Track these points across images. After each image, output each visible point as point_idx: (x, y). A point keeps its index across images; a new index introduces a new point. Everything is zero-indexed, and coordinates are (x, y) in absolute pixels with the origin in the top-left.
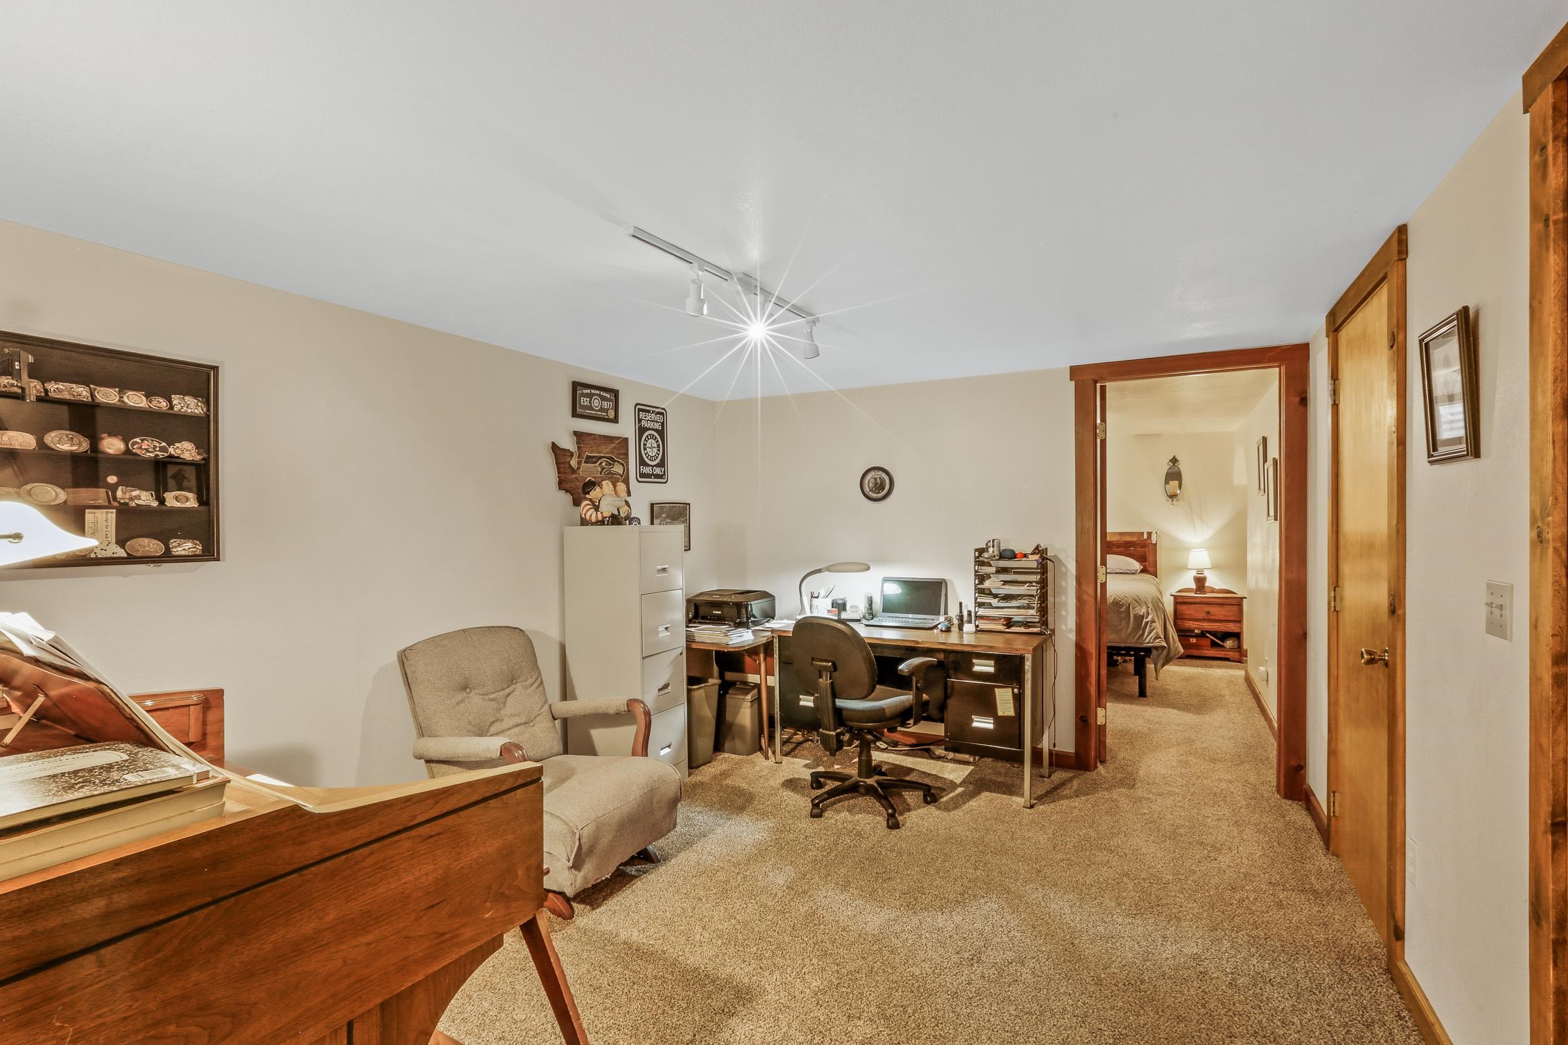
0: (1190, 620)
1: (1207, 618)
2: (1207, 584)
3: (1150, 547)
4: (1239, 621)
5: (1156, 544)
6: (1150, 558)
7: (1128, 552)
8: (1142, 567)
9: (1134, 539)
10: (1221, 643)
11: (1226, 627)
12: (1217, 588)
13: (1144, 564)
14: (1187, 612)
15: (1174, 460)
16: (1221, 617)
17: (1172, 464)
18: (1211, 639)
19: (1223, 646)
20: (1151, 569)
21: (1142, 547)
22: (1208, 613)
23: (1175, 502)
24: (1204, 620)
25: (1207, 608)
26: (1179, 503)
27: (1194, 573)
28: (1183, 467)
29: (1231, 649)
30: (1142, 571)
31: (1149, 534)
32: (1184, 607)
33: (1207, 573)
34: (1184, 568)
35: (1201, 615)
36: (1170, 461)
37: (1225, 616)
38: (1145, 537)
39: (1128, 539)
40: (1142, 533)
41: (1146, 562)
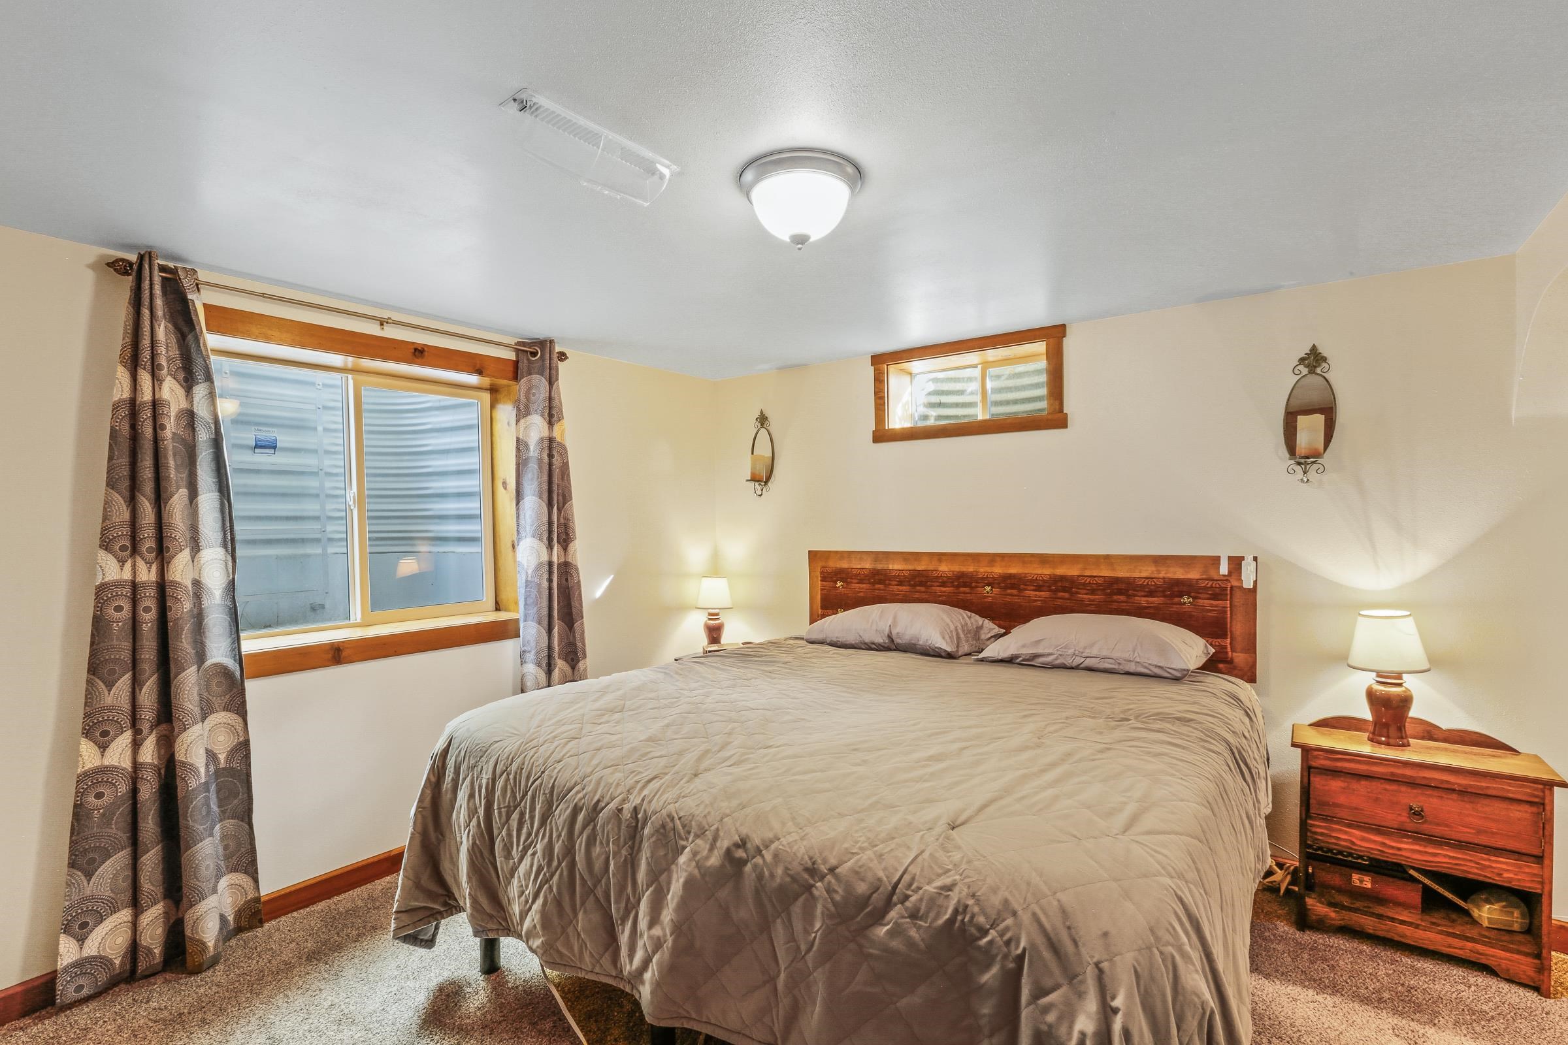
0: (1352, 825)
1: (1410, 826)
2: (1414, 712)
3: (1238, 599)
4: (1541, 857)
5: (1254, 591)
6: (1238, 627)
7: (1175, 608)
8: (1212, 650)
9: (1194, 575)
10: (1462, 903)
11: (1484, 867)
12: (1444, 725)
13: (1217, 641)
14: (1342, 799)
15: (1314, 359)
16: (1467, 835)
17: (1305, 371)
18: (1425, 887)
19: (1467, 913)
20: (1239, 658)
21: (1215, 597)
22: (1418, 814)
23: (1312, 474)
24: (1402, 832)
25: (1416, 799)
26: (1325, 477)
27: (1368, 680)
28: (1339, 374)
29: (1502, 932)
30: (1212, 665)
31: (1236, 563)
32: (1336, 784)
33: (1411, 683)
34: (1341, 659)
35: (1391, 818)
36: (1302, 361)
37: (1479, 832)
38: (1224, 569)
39: (1179, 573)
40: (1216, 560)
41: (1224, 636)
